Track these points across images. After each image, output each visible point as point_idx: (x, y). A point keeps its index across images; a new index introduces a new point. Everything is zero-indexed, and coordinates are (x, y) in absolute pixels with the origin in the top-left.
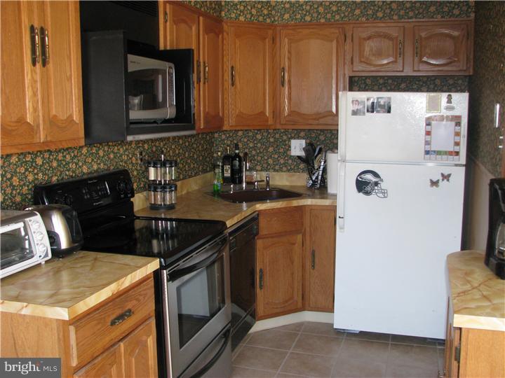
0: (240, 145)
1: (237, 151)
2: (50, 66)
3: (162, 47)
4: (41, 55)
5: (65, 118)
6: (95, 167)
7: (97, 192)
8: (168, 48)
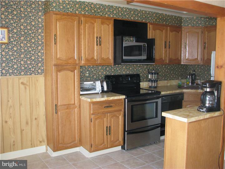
0: (196, 70)
1: (194, 73)
2: (102, 45)
3: (148, 38)
4: (99, 43)
5: (106, 58)
6: (128, 72)
7: (125, 79)
8: (150, 38)
